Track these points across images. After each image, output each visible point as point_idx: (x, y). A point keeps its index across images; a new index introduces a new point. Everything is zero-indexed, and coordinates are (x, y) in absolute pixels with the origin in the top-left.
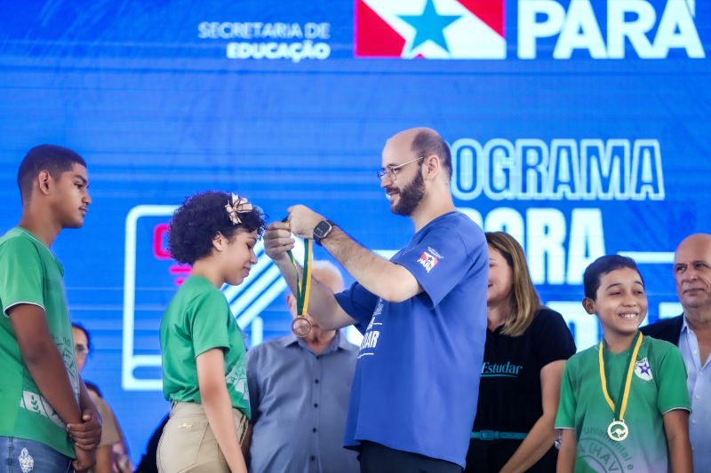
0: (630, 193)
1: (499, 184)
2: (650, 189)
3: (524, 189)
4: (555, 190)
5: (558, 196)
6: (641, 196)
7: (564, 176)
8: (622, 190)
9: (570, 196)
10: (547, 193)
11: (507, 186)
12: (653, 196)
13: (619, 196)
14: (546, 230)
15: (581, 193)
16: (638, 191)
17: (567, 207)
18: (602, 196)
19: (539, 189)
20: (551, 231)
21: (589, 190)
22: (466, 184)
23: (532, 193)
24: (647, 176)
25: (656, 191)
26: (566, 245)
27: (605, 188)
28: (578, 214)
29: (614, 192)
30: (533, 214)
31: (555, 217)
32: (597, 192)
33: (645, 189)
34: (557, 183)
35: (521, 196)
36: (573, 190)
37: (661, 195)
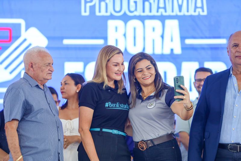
0: (191, 12)
1: (132, 9)
2: (200, 10)
3: (144, 11)
4: (158, 11)
5: (159, 14)
6: (196, 14)
7: (162, 5)
8: (188, 11)
9: (164, 14)
10: (154, 13)
11: (136, 10)
12: (202, 14)
13: (187, 14)
14: (154, 29)
15: (169, 13)
16: (195, 11)
17: (162, 19)
18: (179, 14)
19: (150, 11)
20: (155, 30)
21: (173, 11)
22: (118, 9)
23: (147, 13)
24: (199, 4)
25: (203, 11)
26: (162, 37)
27: (180, 10)
28: (168, 22)
29: (184, 12)
30: (147, 22)
31: (157, 23)
32: (176, 12)
33: (198, 10)
34: (159, 8)
35: (142, 14)
36: (166, 11)
37: (205, 13)
